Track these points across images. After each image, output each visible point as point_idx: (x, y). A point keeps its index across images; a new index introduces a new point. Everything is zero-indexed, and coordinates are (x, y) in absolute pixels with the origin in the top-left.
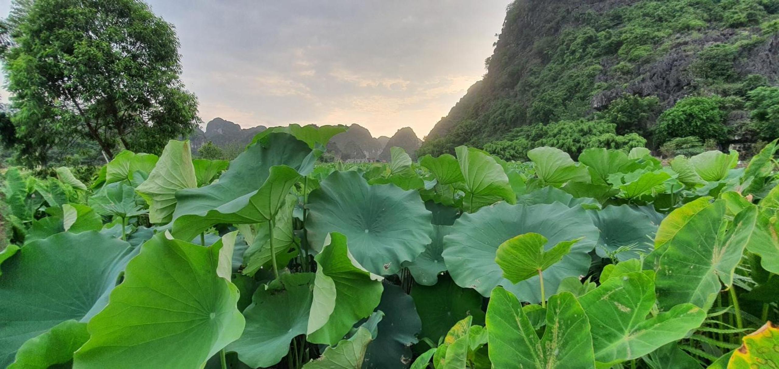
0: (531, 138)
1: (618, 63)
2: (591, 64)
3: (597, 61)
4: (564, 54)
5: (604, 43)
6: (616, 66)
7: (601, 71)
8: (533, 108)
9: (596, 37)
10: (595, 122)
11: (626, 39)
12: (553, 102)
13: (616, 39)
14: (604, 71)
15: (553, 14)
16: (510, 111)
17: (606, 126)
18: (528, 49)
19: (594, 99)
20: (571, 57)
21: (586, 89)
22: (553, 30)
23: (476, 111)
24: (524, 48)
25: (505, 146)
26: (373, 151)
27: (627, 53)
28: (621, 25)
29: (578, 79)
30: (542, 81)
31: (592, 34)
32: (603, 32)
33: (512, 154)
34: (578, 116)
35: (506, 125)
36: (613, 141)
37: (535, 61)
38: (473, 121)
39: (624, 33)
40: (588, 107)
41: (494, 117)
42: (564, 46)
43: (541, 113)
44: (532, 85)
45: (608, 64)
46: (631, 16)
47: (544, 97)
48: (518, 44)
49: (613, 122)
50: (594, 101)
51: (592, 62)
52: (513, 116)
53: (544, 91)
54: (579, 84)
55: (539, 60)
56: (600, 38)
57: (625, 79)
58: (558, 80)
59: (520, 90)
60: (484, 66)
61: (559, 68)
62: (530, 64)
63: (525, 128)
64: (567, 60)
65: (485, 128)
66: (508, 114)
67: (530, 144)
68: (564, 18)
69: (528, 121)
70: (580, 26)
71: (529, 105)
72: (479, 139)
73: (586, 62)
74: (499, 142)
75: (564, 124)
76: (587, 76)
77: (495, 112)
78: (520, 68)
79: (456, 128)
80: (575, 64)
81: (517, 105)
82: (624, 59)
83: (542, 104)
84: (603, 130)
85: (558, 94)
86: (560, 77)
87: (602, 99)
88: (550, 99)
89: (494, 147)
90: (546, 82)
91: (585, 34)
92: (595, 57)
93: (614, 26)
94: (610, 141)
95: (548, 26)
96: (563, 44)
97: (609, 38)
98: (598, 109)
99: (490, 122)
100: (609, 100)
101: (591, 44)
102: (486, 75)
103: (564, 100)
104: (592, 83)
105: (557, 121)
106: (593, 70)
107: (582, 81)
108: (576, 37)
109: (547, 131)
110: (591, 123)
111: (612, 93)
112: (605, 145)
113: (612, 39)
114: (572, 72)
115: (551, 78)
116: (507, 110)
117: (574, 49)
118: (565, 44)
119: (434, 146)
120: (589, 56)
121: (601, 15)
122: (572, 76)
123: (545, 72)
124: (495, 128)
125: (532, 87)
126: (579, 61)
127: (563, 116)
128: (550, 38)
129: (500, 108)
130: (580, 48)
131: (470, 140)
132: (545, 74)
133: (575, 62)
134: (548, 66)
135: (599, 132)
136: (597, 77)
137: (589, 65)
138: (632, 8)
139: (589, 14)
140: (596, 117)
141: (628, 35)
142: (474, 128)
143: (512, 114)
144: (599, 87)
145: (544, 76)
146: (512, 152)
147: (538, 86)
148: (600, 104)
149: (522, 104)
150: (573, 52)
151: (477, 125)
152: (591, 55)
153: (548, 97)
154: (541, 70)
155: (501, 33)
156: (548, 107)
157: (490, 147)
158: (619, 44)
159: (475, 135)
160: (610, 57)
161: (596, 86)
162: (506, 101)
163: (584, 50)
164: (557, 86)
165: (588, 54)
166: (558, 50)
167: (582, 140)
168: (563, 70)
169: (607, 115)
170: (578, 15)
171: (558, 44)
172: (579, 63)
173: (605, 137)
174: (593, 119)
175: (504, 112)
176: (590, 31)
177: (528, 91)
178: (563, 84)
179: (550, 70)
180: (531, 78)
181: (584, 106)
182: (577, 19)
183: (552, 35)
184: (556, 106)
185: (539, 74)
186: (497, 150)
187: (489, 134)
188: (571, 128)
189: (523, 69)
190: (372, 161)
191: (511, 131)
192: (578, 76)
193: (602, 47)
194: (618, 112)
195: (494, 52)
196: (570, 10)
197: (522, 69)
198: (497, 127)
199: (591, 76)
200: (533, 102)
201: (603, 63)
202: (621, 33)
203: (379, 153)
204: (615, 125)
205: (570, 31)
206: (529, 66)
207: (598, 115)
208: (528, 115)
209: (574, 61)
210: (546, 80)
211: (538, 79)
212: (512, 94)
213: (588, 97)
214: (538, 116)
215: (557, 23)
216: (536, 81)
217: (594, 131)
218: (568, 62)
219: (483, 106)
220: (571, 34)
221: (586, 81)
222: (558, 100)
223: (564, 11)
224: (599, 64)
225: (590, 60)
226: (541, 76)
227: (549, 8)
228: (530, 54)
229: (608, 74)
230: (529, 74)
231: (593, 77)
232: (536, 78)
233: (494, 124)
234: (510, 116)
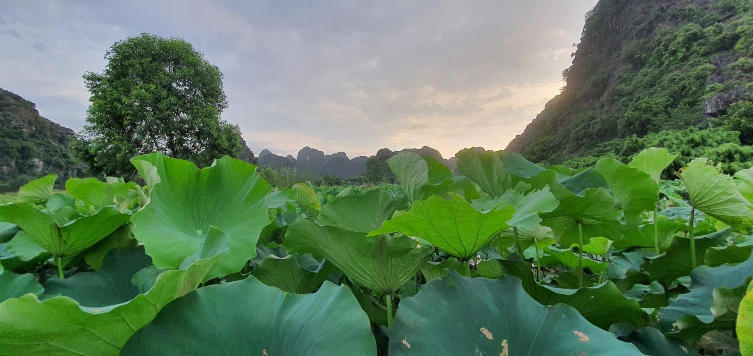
0: (621, 153)
1: (736, 60)
2: (698, 63)
3: (706, 60)
4: (663, 55)
5: (713, 39)
6: (733, 64)
7: (714, 71)
8: (626, 119)
9: (703, 33)
10: (710, 131)
11: (743, 32)
12: (651, 111)
13: (729, 33)
14: (717, 71)
15: (643, 15)
16: (596, 123)
17: (725, 134)
18: (614, 55)
19: (706, 103)
20: (672, 59)
21: (695, 93)
22: (645, 32)
23: (555, 127)
24: (610, 54)
27: (747, 48)
28: (736, 17)
29: (684, 82)
30: (635, 88)
31: (695, 30)
32: (712, 28)
34: (687, 124)
35: (592, 139)
36: (736, 152)
37: (625, 67)
38: (551, 138)
39: (740, 25)
40: (700, 114)
41: (576, 131)
42: (661, 47)
43: (637, 123)
44: (622, 93)
45: (721, 62)
46: (747, 5)
47: (638, 105)
49: (735, 129)
50: (707, 105)
51: (700, 61)
52: (600, 130)
53: (639, 99)
54: (684, 87)
55: (630, 66)
56: (707, 34)
57: (747, 78)
58: (657, 86)
59: (608, 100)
60: (562, 78)
61: (657, 71)
62: (618, 71)
63: (615, 141)
64: (667, 62)
65: (565, 144)
66: (594, 128)
68: (658, 17)
69: (620, 134)
70: (680, 24)
71: (620, 116)
72: (559, 156)
73: (692, 62)
74: (582, 159)
75: (667, 135)
76: (695, 78)
77: (578, 126)
78: (606, 76)
79: (531, 145)
80: (678, 65)
81: (605, 117)
82: (743, 55)
83: (636, 113)
84: (722, 140)
85: (658, 101)
86: (658, 81)
87: (717, 102)
88: (647, 107)
90: (640, 89)
91: (687, 31)
92: (702, 55)
93: (725, 19)
94: (733, 152)
95: (639, 27)
96: (659, 45)
97: (720, 33)
98: (713, 115)
99: (572, 137)
100: (727, 103)
101: (697, 42)
102: (564, 88)
103: (666, 107)
104: (703, 85)
105: (657, 131)
106: (702, 70)
107: (690, 84)
108: (676, 36)
109: (643, 144)
110: (704, 132)
111: (730, 94)
112: (725, 157)
113: (724, 34)
114: (675, 75)
115: (646, 84)
116: (592, 123)
117: (674, 49)
118: (662, 45)
120: (695, 54)
121: (706, 9)
122: (675, 79)
123: (638, 77)
124: (578, 143)
125: (623, 96)
126: (683, 62)
127: (665, 125)
128: (642, 40)
129: (583, 121)
130: (683, 47)
131: (548, 157)
132: (639, 80)
133: (677, 63)
134: (641, 71)
136: (709, 78)
137: (697, 65)
139: (690, 10)
140: (711, 125)
141: (746, 27)
142: (552, 145)
143: (597, 127)
144: (712, 89)
145: (638, 83)
147: (630, 94)
148: (715, 109)
149: (611, 115)
150: (674, 53)
151: (555, 141)
152: (698, 53)
153: (644, 106)
154: (633, 77)
155: (580, 42)
156: (645, 116)
158: (735, 38)
159: (554, 152)
160: (724, 54)
161: (708, 89)
162: (590, 113)
163: (688, 49)
164: (656, 92)
165: (693, 53)
166: (654, 52)
167: (693, 152)
168: (662, 74)
169: (726, 121)
170: (675, 12)
171: (653, 46)
172: (683, 63)
173: (724, 148)
174: (707, 126)
175: (589, 125)
176: (693, 27)
177: (618, 100)
178: (663, 89)
179: (645, 75)
180: (621, 85)
181: (692, 112)
182: (674, 17)
183: (647, 36)
184: (656, 114)
185: (631, 80)
187: (571, 150)
188: (677, 139)
189: (609, 76)
191: (597, 146)
192: (683, 79)
193: (712, 43)
194: (741, 116)
195: (573, 63)
196: (665, 8)
198: (581, 142)
199: (701, 78)
200: (625, 113)
201: (714, 62)
202: (736, 25)
204: (739, 133)
205: (667, 30)
206: (618, 73)
207: (713, 122)
208: (619, 127)
209: (676, 62)
210: (640, 87)
211: (631, 87)
212: (597, 105)
213: (698, 102)
214: (632, 127)
215: (651, 23)
216: (628, 88)
217: (710, 141)
218: (668, 64)
219: (562, 120)
220: (669, 32)
221: (694, 83)
222: (658, 107)
223: (658, 10)
224: (710, 62)
225: (696, 60)
226: (633, 83)
227: (639, 9)
228: (618, 59)
229: (724, 73)
230: (617, 82)
231: (703, 78)
232: (627, 86)
233: (577, 139)
234: (596, 129)
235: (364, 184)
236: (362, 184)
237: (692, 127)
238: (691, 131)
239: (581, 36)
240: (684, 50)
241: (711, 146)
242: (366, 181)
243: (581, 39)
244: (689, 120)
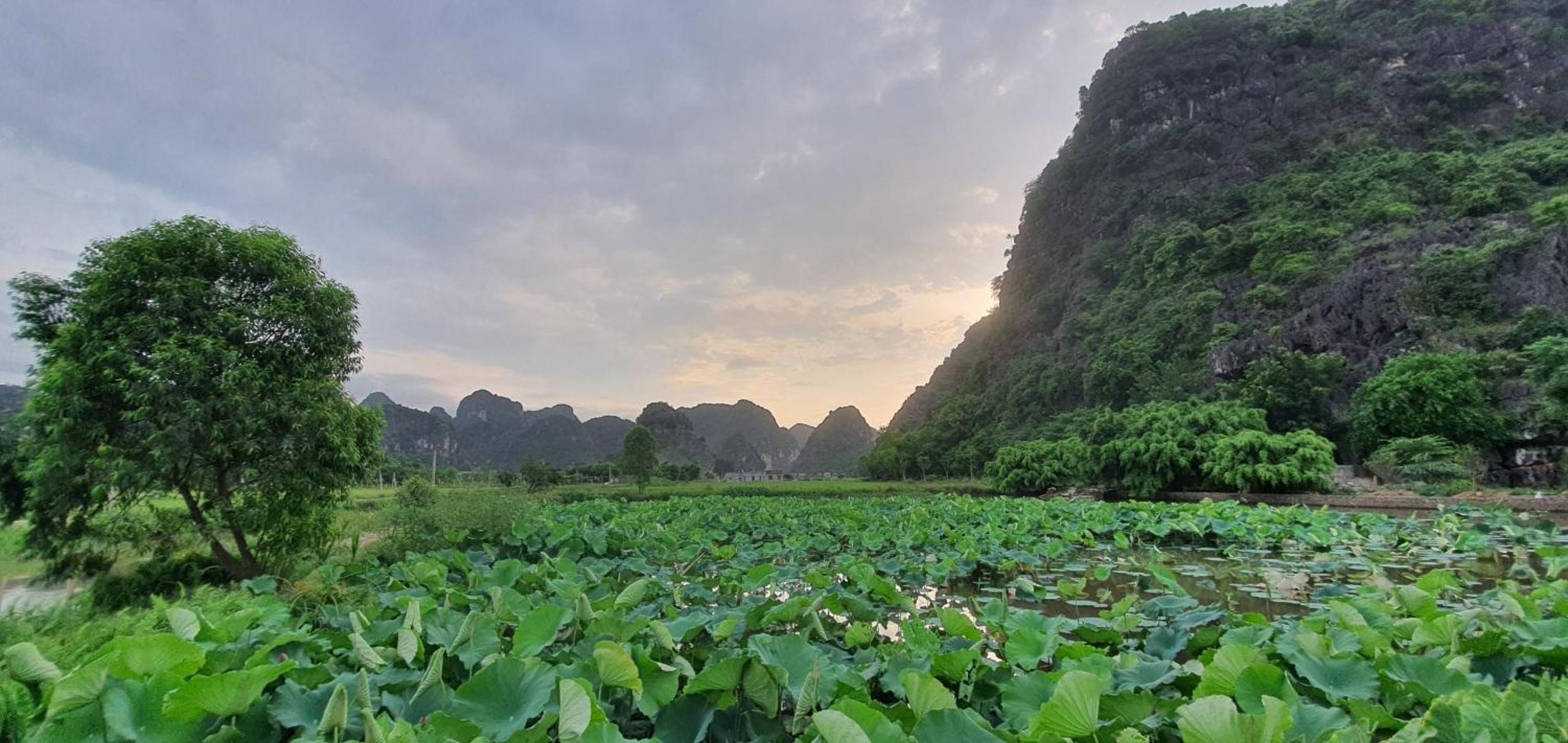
0: (1090, 437)
1: (1254, 287)
2: (1199, 288)
3: (1210, 283)
4: (1144, 269)
5: (1218, 250)
6: (1250, 292)
7: (1222, 301)
8: (1094, 373)
9: (1203, 239)
10: (1222, 405)
11: (1262, 242)
12: (1133, 362)
13: (1240, 242)
14: (1227, 302)
15: (1113, 200)
16: (1048, 377)
17: (1244, 413)
18: (1072, 262)
19: (1214, 356)
20: (1158, 276)
21: (1196, 336)
22: (1117, 227)
23: (981, 378)
24: (1065, 258)
25: (1042, 453)
26: (781, 455)
27: (1268, 268)
28: (1249, 217)
29: (1177, 316)
30: (1107, 321)
31: (1191, 233)
32: (1214, 230)
33: (1056, 468)
34: (1186, 391)
35: (1044, 405)
36: (1263, 446)
37: (1088, 283)
38: (976, 398)
39: (1256, 230)
40: (1205, 373)
41: (1018, 390)
42: (1141, 256)
43: (1112, 381)
44: (1087, 327)
45: (1233, 287)
46: (1265, 200)
47: (1113, 351)
48: (1052, 253)
49: (1257, 405)
50: (1214, 361)
51: (1200, 284)
52: (1055, 389)
53: (1112, 339)
54: (1180, 326)
55: (1097, 282)
56: (1209, 241)
57: (1271, 316)
58: (1138, 320)
59: (1065, 337)
60: (991, 291)
61: (1136, 296)
62: (1079, 289)
63: (1081, 413)
64: (1151, 282)
65: (1000, 411)
66: (1045, 384)
67: (1089, 449)
68: (1135, 204)
69: (1087, 399)
70: (1168, 219)
71: (1085, 367)
72: (990, 434)
73: (1189, 284)
74: (1029, 444)
75: (1158, 410)
76: (1195, 311)
77: (1019, 380)
78: (1060, 295)
79: (943, 410)
80: (1169, 288)
81: (1061, 366)
82: (1264, 280)
83: (1110, 365)
84: (1240, 423)
85: (1141, 346)
86: (1140, 312)
87: (1230, 357)
88: (1126, 355)
89: (1019, 454)
90: (1113, 323)
91: (1179, 234)
92: (1204, 275)
93: (1234, 217)
94: (1257, 446)
95: (1107, 219)
96: (1139, 252)
97: (1228, 241)
98: (1225, 377)
99: (1010, 399)
100: (1245, 358)
101: (1194, 251)
102: (996, 309)
103: (1155, 357)
104: (1206, 325)
105: (1142, 400)
106: (1206, 299)
107: (1187, 321)
108: (1163, 240)
109: (1122, 424)
110: (1213, 408)
111: (1248, 345)
112: (1247, 454)
113: (1233, 242)
114: (1165, 304)
115: (1123, 315)
116: (1042, 375)
117: (1160, 260)
118: (1142, 252)
119: (899, 448)
120: (1193, 273)
121: (1206, 199)
122: (1165, 310)
123: (1110, 303)
124: (1021, 411)
125: (1088, 332)
126: (1175, 282)
127: (1155, 390)
128: (1112, 242)
129: (1028, 372)
130: (1175, 260)
131: (973, 435)
132: (1111, 307)
133: (1167, 285)
134: (1114, 292)
135: (1232, 425)
136: (1216, 312)
137: (1196, 290)
138: (1265, 185)
139: (1182, 198)
140: (1223, 395)
141: (1265, 235)
142: (979, 412)
143: (1052, 383)
144: (1222, 332)
145: (1109, 312)
146: (1057, 465)
147: (1099, 330)
148: (1227, 368)
149: (1072, 365)
150: (1161, 267)
151: (983, 405)
152: (1197, 271)
153: (1121, 352)
154: (1102, 301)
155: (1018, 232)
156: (1123, 371)
157: (1009, 453)
158: (1250, 251)
159: (982, 426)
160: (1236, 275)
161: (1215, 331)
162: (1039, 358)
164: (1137, 330)
165: (1190, 269)
166: (1131, 263)
167: (1198, 443)
168: (1145, 299)
169: (1244, 390)
170: (1161, 200)
171: (1129, 252)
172: (1175, 286)
173: (1245, 437)
174: (1218, 396)
175: (1038, 380)
176: (1190, 229)
177: (1081, 339)
178: (1149, 326)
179: (1120, 300)
180: (1085, 314)
181: (1194, 370)
182: (1160, 208)
183: (1118, 235)
184: (1139, 368)
185: (1100, 306)
186: (1024, 462)
187: (1009, 423)
188: (1171, 417)
190: (775, 477)
191: (1052, 420)
192: (1177, 312)
193: (1217, 257)
194: (1267, 383)
195: (1008, 267)
196: (1145, 192)
197: (1065, 298)
198: (1026, 411)
199: (1203, 311)
200: (1093, 361)
201: (1222, 287)
202: (1250, 230)
203: (793, 458)
204: (1264, 411)
205: (1150, 228)
206: (1078, 292)
207: (1225, 390)
208: (1085, 386)
209: (1165, 282)
210: (1113, 319)
211: (1099, 317)
212: (1049, 344)
213: (1201, 351)
214: (1104, 388)
215: (1124, 214)
216: (1094, 319)
217: (1222, 423)
218: (1153, 285)
219: (994, 367)
220: (1152, 233)
221: (1193, 320)
222: (1142, 357)
223: (1134, 194)
224: (1216, 288)
225: (1195, 281)
226: (1103, 311)
227: (1105, 189)
228: (1077, 269)
229: (1237, 306)
230: (1078, 307)
231: (1206, 312)
232: (1093, 315)
233: (1018, 404)
234: (1050, 388)
235: (612, 480)
236: (607, 480)
237: (1194, 398)
238: (1194, 404)
239: (1019, 222)
240: (1176, 263)
241: (1224, 432)
242: (615, 474)
243: (1020, 226)
244: (1189, 384)
